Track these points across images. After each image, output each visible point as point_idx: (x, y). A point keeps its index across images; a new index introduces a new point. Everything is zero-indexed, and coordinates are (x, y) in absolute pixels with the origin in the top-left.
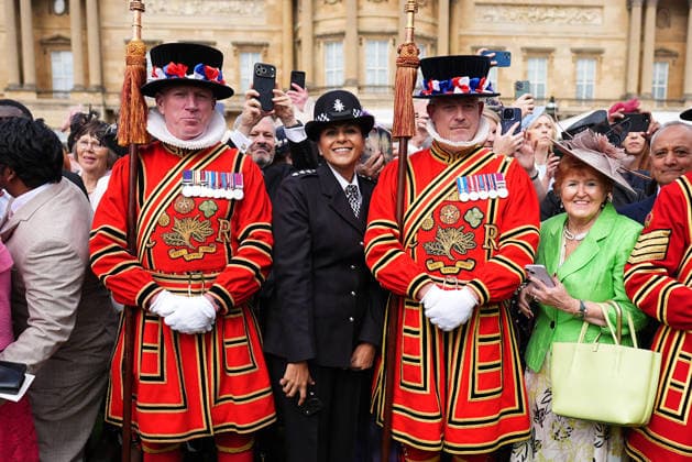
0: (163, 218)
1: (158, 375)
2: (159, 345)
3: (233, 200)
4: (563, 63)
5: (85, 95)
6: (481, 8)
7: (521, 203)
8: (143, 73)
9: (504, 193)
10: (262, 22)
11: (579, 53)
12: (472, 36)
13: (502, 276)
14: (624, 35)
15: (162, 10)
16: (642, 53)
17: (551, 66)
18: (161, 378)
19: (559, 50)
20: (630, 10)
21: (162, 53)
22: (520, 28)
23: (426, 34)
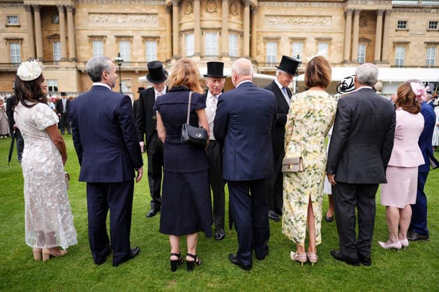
4: (311, 45)
5: (67, 63)
6: (268, 18)
10: (156, 26)
11: (319, 40)
12: (263, 32)
14: (342, 31)
15: (107, 20)
16: (352, 40)
17: (304, 47)
19: (308, 38)
20: (346, 18)
22: (289, 27)
23: (238, 29)
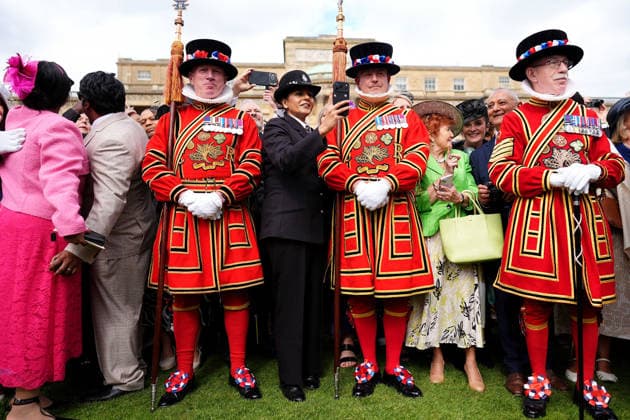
0: (190, 144)
1: (184, 247)
2: (184, 228)
3: (236, 135)
7: (417, 131)
8: (181, 59)
9: (405, 125)
13: (406, 171)
18: (185, 250)
21: (193, 46)
